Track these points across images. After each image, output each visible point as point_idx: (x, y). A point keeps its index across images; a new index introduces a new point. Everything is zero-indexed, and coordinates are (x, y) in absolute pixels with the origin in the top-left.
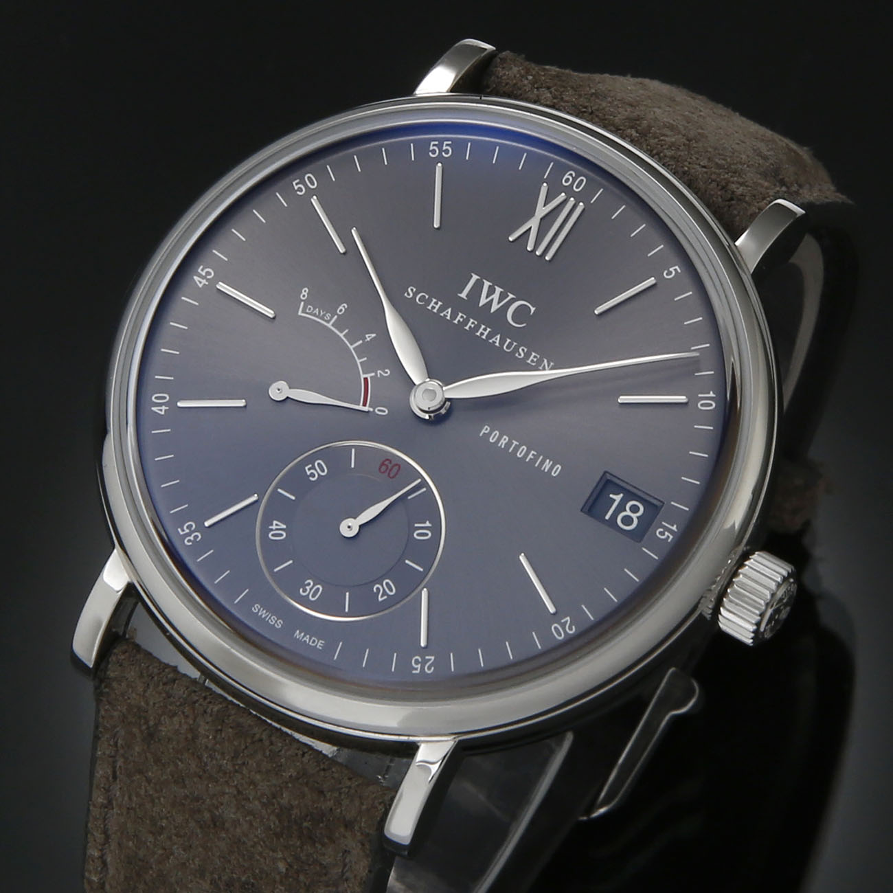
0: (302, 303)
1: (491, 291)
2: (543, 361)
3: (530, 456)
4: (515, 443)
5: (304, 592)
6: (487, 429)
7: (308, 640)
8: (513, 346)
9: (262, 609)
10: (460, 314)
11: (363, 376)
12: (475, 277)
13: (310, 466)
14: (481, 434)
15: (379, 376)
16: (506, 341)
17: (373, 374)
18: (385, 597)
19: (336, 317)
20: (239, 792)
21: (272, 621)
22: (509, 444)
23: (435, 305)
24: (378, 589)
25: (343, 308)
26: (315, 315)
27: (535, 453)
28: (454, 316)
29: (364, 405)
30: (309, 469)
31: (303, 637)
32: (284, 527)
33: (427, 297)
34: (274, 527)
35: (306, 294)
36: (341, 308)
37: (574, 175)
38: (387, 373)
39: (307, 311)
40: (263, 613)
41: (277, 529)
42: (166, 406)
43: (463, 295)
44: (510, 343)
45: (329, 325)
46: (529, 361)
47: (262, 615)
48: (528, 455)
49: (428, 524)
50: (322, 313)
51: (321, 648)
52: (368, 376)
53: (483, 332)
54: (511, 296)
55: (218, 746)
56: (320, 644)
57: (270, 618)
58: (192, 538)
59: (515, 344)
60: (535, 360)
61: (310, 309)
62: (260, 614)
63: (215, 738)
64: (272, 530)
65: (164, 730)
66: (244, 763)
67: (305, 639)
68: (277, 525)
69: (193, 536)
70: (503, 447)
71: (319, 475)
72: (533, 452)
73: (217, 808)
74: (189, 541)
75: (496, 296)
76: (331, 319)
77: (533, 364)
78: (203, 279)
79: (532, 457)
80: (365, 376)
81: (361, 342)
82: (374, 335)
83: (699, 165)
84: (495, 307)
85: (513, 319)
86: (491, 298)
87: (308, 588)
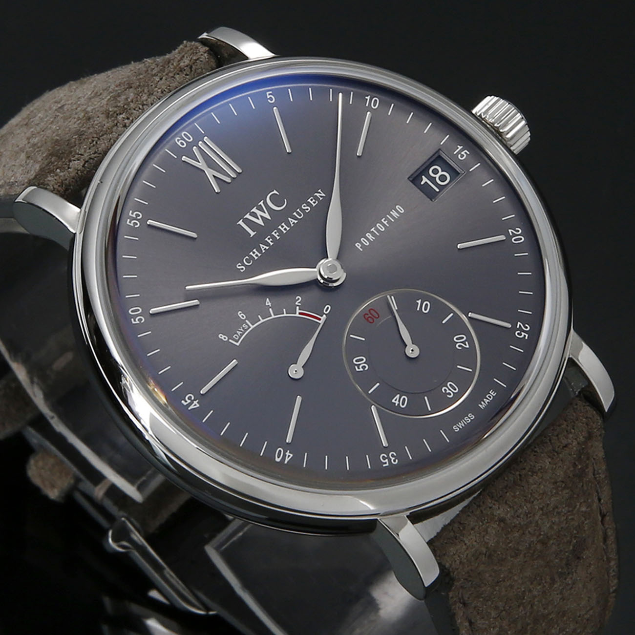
0: (230, 341)
1: (254, 215)
2: (316, 196)
3: (385, 223)
4: (373, 230)
5: (450, 394)
6: (358, 245)
7: (488, 401)
8: (300, 212)
9: (458, 425)
10: (267, 239)
11: (297, 315)
12: (241, 222)
13: (356, 367)
14: (361, 250)
15: (300, 304)
16: (294, 215)
17: (298, 308)
18: (467, 343)
19: (247, 321)
20: (542, 509)
21: (468, 421)
22: (373, 234)
23: (255, 254)
24: (459, 346)
25: (241, 315)
26: (242, 335)
27: (384, 219)
28: (267, 244)
29: (320, 319)
30: (359, 368)
31: (485, 402)
32: (398, 396)
33: (247, 257)
34: (397, 402)
35: (223, 336)
36: (240, 316)
37: (179, 138)
38: (299, 299)
39: (237, 339)
40: (461, 425)
41: (399, 401)
42: (287, 452)
43: (252, 234)
44: (297, 213)
45: (252, 327)
46: (314, 205)
47: (462, 426)
48: (384, 224)
49: (419, 302)
50: (242, 330)
51: (495, 394)
52: (298, 311)
53: (284, 228)
54: (261, 203)
55: (515, 507)
56: (493, 393)
57: (466, 421)
58: (393, 459)
59: (298, 210)
60: (314, 200)
61: (236, 337)
62: (461, 427)
63: (510, 507)
64: (399, 404)
65: (492, 543)
66: (531, 494)
67: (486, 402)
68: (396, 400)
69: (391, 457)
70: (374, 238)
71: (365, 363)
72: (383, 220)
73: (540, 535)
74: (395, 461)
75: (259, 213)
76: (247, 324)
77: (317, 202)
78: (193, 403)
79: (386, 221)
80: (297, 313)
81: (270, 309)
82: (268, 299)
83: (159, 81)
84: (267, 216)
85: (279, 207)
86: (260, 216)
87: (448, 391)
